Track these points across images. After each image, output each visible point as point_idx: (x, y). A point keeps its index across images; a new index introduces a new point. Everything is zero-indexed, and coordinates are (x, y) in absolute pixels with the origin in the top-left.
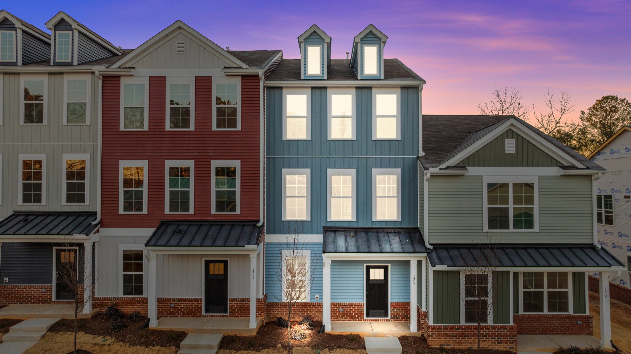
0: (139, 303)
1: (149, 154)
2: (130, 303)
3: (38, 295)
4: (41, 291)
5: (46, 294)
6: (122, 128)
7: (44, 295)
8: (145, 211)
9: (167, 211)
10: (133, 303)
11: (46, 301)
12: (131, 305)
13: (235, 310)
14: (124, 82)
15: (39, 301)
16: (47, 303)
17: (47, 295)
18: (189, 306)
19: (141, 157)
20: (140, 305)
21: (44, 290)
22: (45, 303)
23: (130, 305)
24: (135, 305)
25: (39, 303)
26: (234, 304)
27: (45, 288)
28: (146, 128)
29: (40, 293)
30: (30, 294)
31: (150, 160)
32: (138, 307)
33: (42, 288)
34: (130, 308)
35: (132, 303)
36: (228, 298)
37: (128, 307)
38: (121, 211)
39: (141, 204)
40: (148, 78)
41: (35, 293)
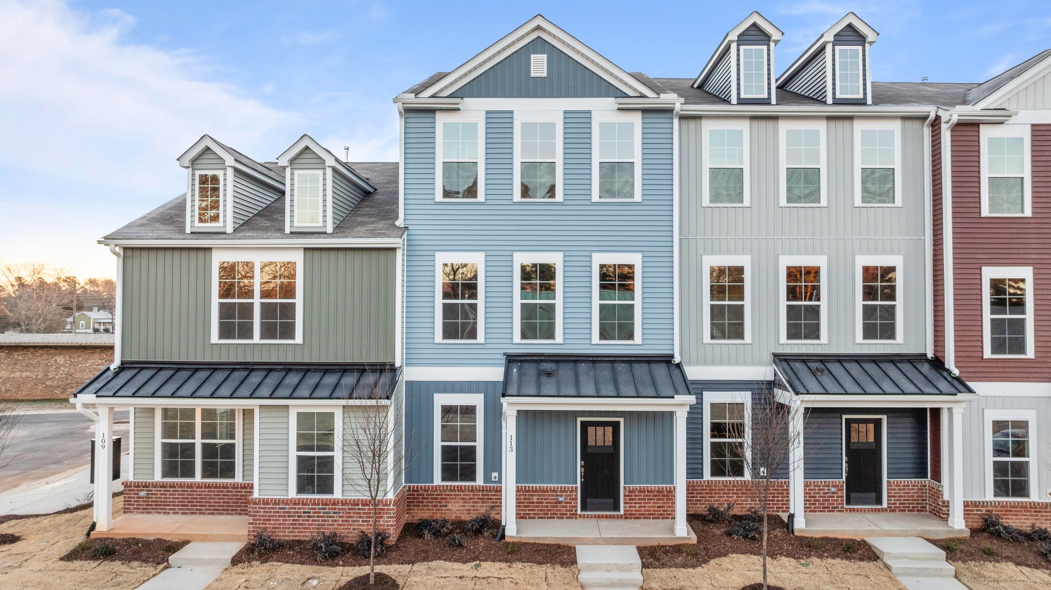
0: (1029, 511)
1: (1035, 256)
2: (1011, 511)
3: (822, 497)
4: (826, 491)
5: (835, 495)
6: (985, 212)
7: (831, 497)
8: (1030, 353)
10: (1018, 511)
11: (836, 508)
12: (1014, 515)
14: (986, 133)
15: (823, 508)
16: (838, 511)
17: (837, 497)
19: (1022, 261)
20: (1031, 515)
21: (833, 490)
22: (834, 511)
23: (1011, 515)
24: (1021, 515)
25: (825, 511)
27: (834, 486)
28: (1028, 212)
29: (826, 493)
30: (808, 496)
31: (1036, 266)
32: (1026, 517)
33: (828, 486)
34: (1012, 519)
35: (1015, 511)
37: (1008, 519)
38: (988, 354)
39: (1023, 341)
40: (1029, 127)
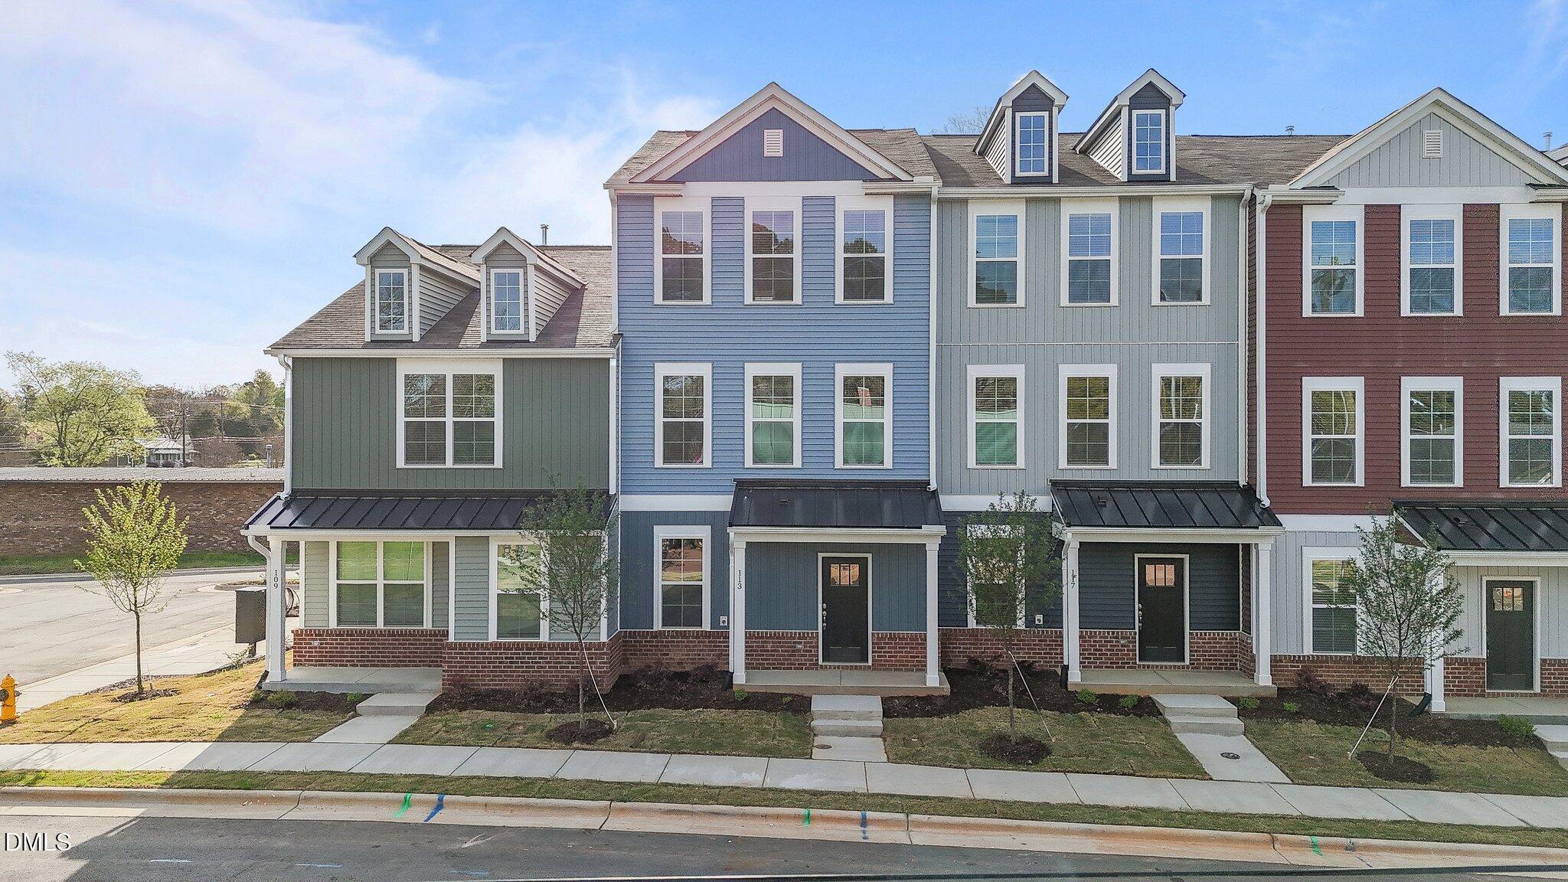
0: (1352, 667)
1: (1367, 364)
2: (1332, 667)
3: (1109, 650)
4: (1114, 643)
6: (1307, 312)
7: (1121, 650)
8: (1359, 481)
9: (1406, 481)
10: (1340, 667)
11: (1126, 663)
12: (1335, 672)
13: (1557, 682)
14: (1311, 216)
15: (1111, 663)
16: (1129, 668)
17: (1127, 650)
18: (1459, 673)
19: (1350, 370)
20: (1354, 672)
21: (1123, 642)
22: (1124, 668)
23: (1331, 672)
24: (1343, 672)
25: (1113, 667)
26: (1554, 670)
27: (1124, 638)
28: (1360, 311)
29: (1115, 646)
30: (1092, 648)
31: (1370, 376)
33: (1117, 637)
34: (1333, 676)
35: (1337, 667)
36: (1538, 656)
38: (1307, 481)
39: (1351, 465)
40: (1362, 208)
41: (1103, 646)
